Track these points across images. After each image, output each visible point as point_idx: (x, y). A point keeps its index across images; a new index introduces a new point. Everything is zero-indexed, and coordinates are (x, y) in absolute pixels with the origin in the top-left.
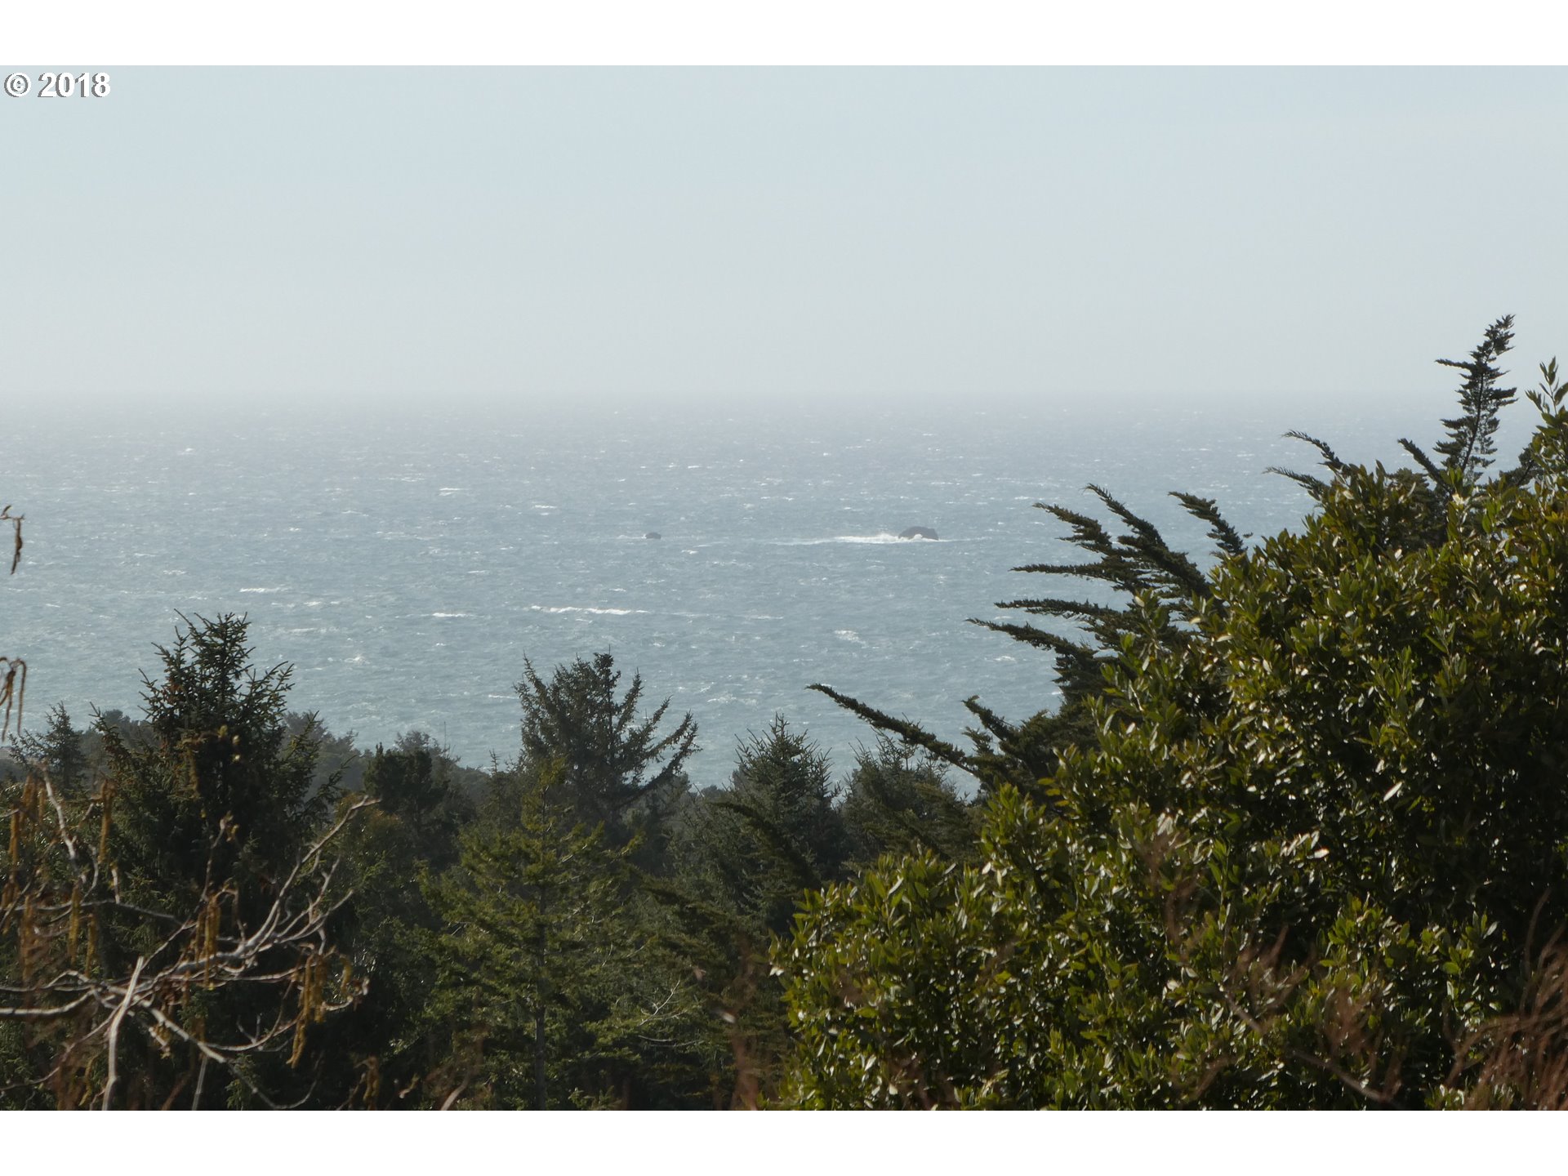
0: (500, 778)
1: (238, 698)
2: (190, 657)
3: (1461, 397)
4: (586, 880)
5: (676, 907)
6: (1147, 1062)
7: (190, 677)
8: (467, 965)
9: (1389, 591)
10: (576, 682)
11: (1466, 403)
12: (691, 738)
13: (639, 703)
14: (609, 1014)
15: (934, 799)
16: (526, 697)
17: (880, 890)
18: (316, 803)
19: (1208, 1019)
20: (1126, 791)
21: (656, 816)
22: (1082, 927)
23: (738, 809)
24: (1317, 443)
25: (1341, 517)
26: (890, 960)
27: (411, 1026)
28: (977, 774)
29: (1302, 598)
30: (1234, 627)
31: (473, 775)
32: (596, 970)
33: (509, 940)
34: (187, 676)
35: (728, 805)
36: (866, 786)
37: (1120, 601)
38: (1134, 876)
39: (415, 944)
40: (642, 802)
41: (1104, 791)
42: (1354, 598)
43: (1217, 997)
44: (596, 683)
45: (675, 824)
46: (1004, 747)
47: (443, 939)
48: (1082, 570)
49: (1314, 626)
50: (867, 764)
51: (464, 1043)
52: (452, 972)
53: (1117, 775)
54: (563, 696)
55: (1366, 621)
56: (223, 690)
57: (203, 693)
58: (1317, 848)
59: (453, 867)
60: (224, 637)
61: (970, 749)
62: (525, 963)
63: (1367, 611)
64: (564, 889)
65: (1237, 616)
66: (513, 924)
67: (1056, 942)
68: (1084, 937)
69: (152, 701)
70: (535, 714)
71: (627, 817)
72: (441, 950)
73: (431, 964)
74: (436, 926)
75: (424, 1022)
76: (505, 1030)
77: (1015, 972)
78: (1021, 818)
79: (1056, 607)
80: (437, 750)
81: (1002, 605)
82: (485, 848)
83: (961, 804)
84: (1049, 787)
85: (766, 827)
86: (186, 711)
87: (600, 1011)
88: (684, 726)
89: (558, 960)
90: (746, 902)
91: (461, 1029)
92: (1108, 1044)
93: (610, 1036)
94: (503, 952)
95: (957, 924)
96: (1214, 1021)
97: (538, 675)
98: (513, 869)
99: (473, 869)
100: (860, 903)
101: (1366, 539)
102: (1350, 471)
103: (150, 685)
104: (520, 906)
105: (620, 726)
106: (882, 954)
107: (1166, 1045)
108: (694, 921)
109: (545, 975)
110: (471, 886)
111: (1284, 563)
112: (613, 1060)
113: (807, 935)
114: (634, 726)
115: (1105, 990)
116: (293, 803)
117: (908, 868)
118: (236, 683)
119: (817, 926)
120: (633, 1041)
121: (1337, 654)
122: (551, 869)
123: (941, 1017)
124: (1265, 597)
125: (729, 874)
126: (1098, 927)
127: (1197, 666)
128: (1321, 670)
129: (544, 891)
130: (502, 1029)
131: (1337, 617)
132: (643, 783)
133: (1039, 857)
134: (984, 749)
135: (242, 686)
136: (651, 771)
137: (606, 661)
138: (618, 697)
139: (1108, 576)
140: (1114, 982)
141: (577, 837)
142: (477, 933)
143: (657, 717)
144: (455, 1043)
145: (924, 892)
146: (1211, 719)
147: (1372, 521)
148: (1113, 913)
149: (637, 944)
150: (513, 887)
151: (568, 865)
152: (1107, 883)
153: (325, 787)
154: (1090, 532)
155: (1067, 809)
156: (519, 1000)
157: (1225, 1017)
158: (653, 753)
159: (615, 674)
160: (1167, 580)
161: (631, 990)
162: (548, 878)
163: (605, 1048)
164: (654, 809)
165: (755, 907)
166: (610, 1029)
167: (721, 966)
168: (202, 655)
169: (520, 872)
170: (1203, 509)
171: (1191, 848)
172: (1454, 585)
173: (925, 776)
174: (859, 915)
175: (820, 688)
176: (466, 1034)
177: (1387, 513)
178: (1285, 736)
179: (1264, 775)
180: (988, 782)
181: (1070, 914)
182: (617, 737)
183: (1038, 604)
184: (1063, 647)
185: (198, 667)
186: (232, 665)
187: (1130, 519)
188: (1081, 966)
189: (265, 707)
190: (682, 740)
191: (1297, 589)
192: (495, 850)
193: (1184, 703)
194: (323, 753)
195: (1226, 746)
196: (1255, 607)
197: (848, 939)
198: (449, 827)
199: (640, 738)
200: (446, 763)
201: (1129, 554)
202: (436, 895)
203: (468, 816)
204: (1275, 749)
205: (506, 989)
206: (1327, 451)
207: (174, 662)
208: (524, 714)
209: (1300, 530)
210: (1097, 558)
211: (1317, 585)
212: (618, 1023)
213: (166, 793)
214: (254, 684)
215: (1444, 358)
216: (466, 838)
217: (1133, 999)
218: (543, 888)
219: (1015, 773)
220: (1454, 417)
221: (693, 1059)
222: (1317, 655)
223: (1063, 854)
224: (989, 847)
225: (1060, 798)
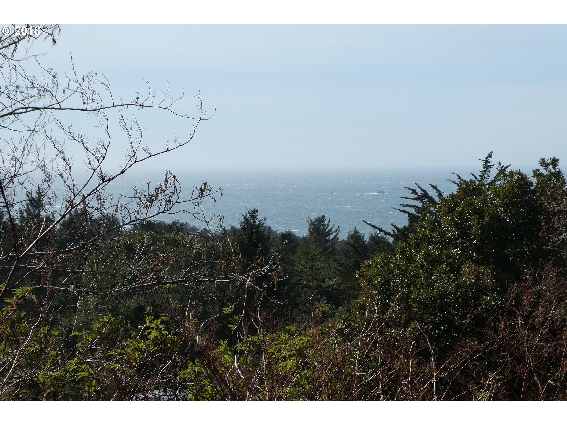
0: (304, 238)
1: (257, 224)
2: (248, 216)
3: (483, 166)
4: (321, 257)
5: (337, 262)
6: (429, 291)
7: (248, 220)
8: (299, 272)
9: (473, 204)
10: (318, 220)
11: (484, 167)
12: (339, 231)
13: (330, 224)
14: (325, 282)
15: (385, 242)
16: (309, 223)
17: (376, 261)
18: (271, 243)
19: (440, 283)
20: (423, 241)
21: (333, 245)
22: (415, 267)
23: (349, 244)
24: (457, 175)
25: (463, 190)
26: (379, 273)
27: (289, 284)
28: (393, 237)
29: (456, 205)
30: (443, 211)
31: (299, 237)
32: (323, 273)
33: (307, 268)
34: (247, 220)
35: (347, 243)
36: (371, 240)
37: (420, 205)
38: (425, 257)
39: (289, 269)
40: (330, 242)
41: (419, 241)
42: (466, 205)
43: (443, 279)
44: (322, 221)
45: (336, 246)
46: (398, 232)
47: (294, 268)
48: (413, 199)
49: (458, 210)
50: (372, 236)
51: (299, 287)
52: (296, 274)
53: (421, 238)
54: (316, 223)
55: (469, 210)
56: (254, 222)
57: (250, 223)
58: (459, 251)
59: (296, 255)
60: (254, 212)
61: (392, 233)
62: (309, 272)
63: (469, 208)
64: (317, 259)
65: (444, 208)
66: (307, 265)
67: (410, 270)
68: (416, 268)
69: (241, 224)
70: (310, 226)
71: (328, 245)
72: (294, 270)
73: (292, 273)
74: (293, 265)
75: (291, 283)
76: (306, 284)
77: (403, 275)
78: (403, 247)
79: (408, 206)
80: (292, 233)
81: (398, 205)
82: (302, 251)
83: (389, 243)
84: (408, 241)
85: (354, 247)
86: (247, 226)
87: (323, 281)
88: (338, 228)
89: (316, 272)
90: (349, 261)
91: (298, 285)
92: (422, 288)
93: (326, 286)
94: (306, 270)
95: (391, 266)
96: (441, 284)
97: (311, 219)
98: (307, 255)
99: (300, 255)
100: (373, 263)
101: (468, 194)
102: (465, 181)
103: (240, 221)
104: (309, 262)
105: (326, 229)
106: (377, 272)
107: (433, 288)
108: (341, 265)
109: (313, 274)
110: (299, 258)
111: (452, 199)
112: (326, 290)
113: (363, 269)
114: (329, 228)
115: (421, 278)
116: (267, 243)
117: (382, 257)
118: (256, 221)
119: (365, 267)
120: (329, 286)
121: (463, 216)
122: (314, 255)
123: (388, 284)
124: (449, 205)
125: (346, 256)
126: (418, 266)
127: (436, 218)
128: (460, 219)
129: (313, 259)
130: (305, 284)
131: (463, 209)
132: (330, 239)
133: (407, 254)
134: (395, 233)
135: (257, 222)
136: (332, 236)
137: (323, 216)
138: (326, 223)
139: (418, 200)
140: (422, 276)
141: (319, 249)
142: (301, 267)
143: (333, 227)
144: (297, 287)
145: (385, 261)
146: (439, 228)
147: (469, 191)
148: (421, 264)
149: (330, 269)
150: (307, 258)
151: (317, 254)
152: (420, 258)
153: (273, 240)
154: (414, 192)
155: (412, 245)
156: (309, 279)
157: (444, 283)
158: (332, 233)
159: (325, 219)
160: (429, 201)
161: (328, 277)
162: (314, 256)
163: (325, 288)
164: (332, 244)
165: (351, 262)
166: (325, 284)
167: (346, 273)
168: (250, 216)
169: (308, 256)
170: (435, 188)
171: (435, 252)
172: (485, 202)
173: (382, 238)
174: (372, 265)
175: (364, 221)
176: (299, 285)
177: (472, 189)
178: (453, 231)
179: (449, 238)
180: (395, 239)
181: (413, 264)
182: (326, 231)
183: (405, 205)
184: (409, 213)
185: (249, 218)
186: (256, 218)
187: (422, 189)
188: (415, 274)
189: (262, 225)
190: (338, 231)
191: (455, 203)
192: (304, 251)
193: (434, 225)
194: (272, 234)
195: (442, 233)
196: (447, 207)
197: (371, 270)
198: (295, 247)
199: (330, 231)
200: (294, 235)
201: (422, 196)
202: (293, 260)
203: (298, 245)
204: (451, 234)
205: (306, 277)
206: (458, 176)
207: (245, 217)
208: (308, 226)
209: (456, 193)
210: (416, 197)
211: (459, 203)
212: (327, 283)
213: (243, 241)
214: (260, 221)
215: (480, 159)
216: (299, 249)
217: (426, 280)
218: (313, 258)
219: (400, 237)
220: (482, 170)
221: (340, 290)
222: (458, 216)
223: (411, 253)
224: (398, 252)
225: (411, 243)
